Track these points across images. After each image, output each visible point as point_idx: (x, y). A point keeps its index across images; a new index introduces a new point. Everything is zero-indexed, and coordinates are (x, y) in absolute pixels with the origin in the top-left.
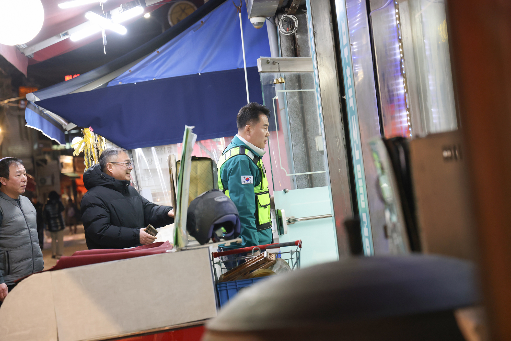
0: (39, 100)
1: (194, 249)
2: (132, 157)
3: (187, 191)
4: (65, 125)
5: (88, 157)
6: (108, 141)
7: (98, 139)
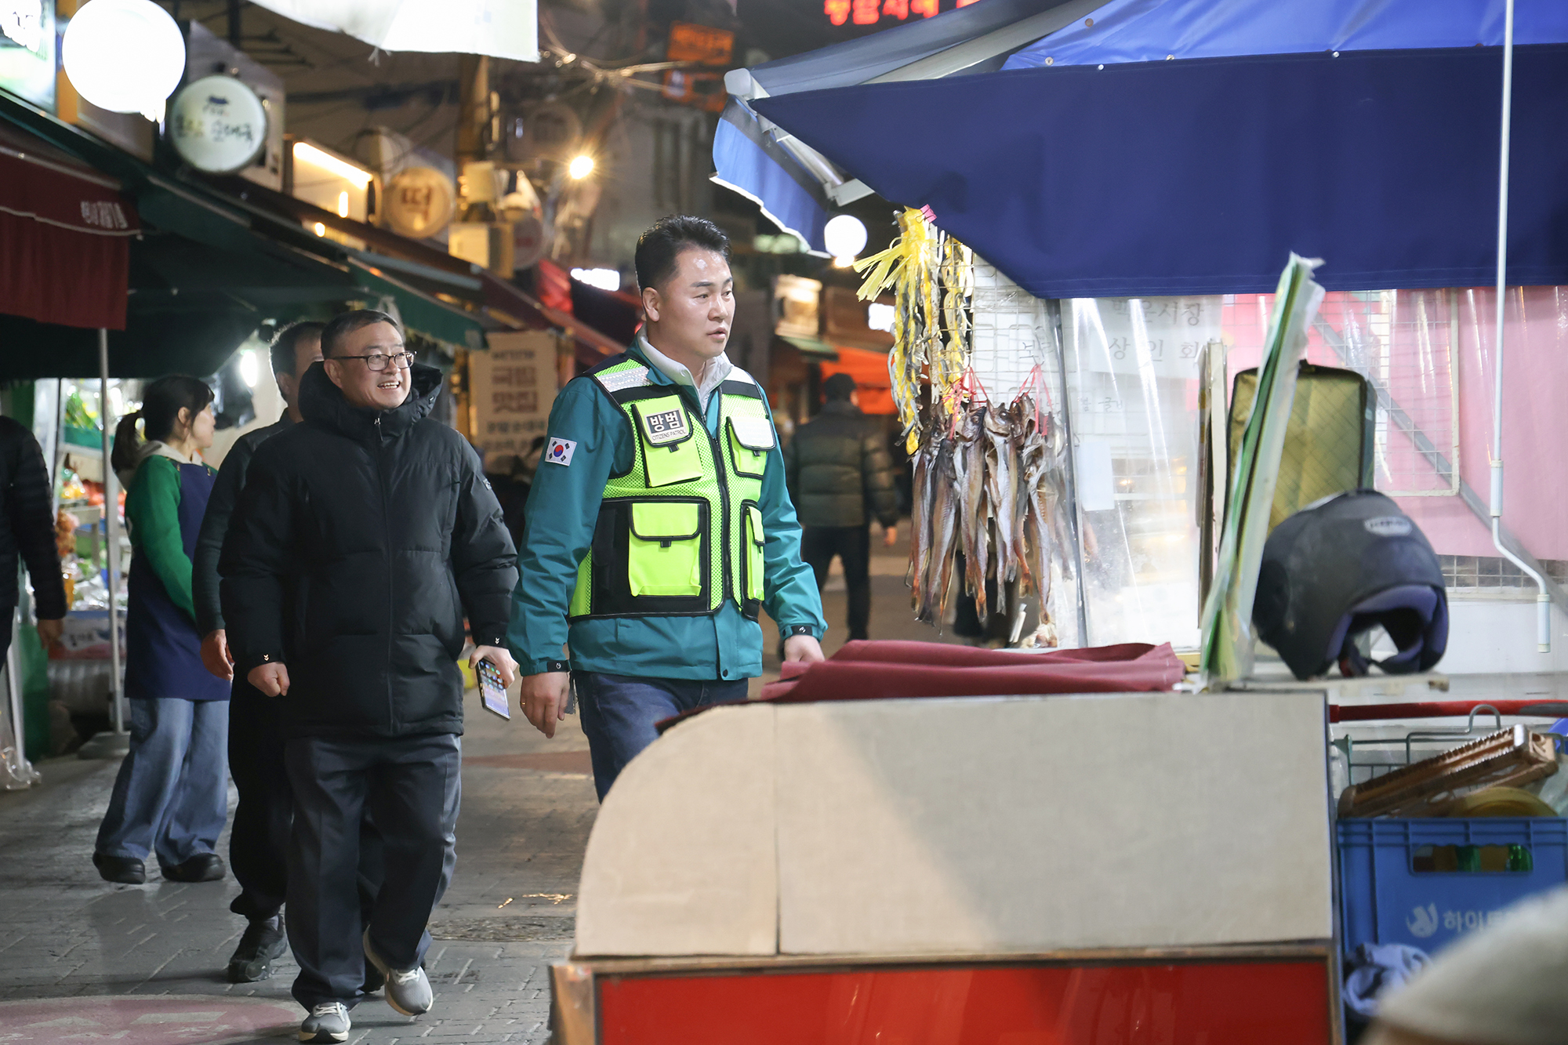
0: (765, 95)
1: (1274, 692)
2: (1060, 327)
3: (1271, 486)
4: (834, 186)
5: (906, 309)
6: (983, 262)
7: (948, 251)
